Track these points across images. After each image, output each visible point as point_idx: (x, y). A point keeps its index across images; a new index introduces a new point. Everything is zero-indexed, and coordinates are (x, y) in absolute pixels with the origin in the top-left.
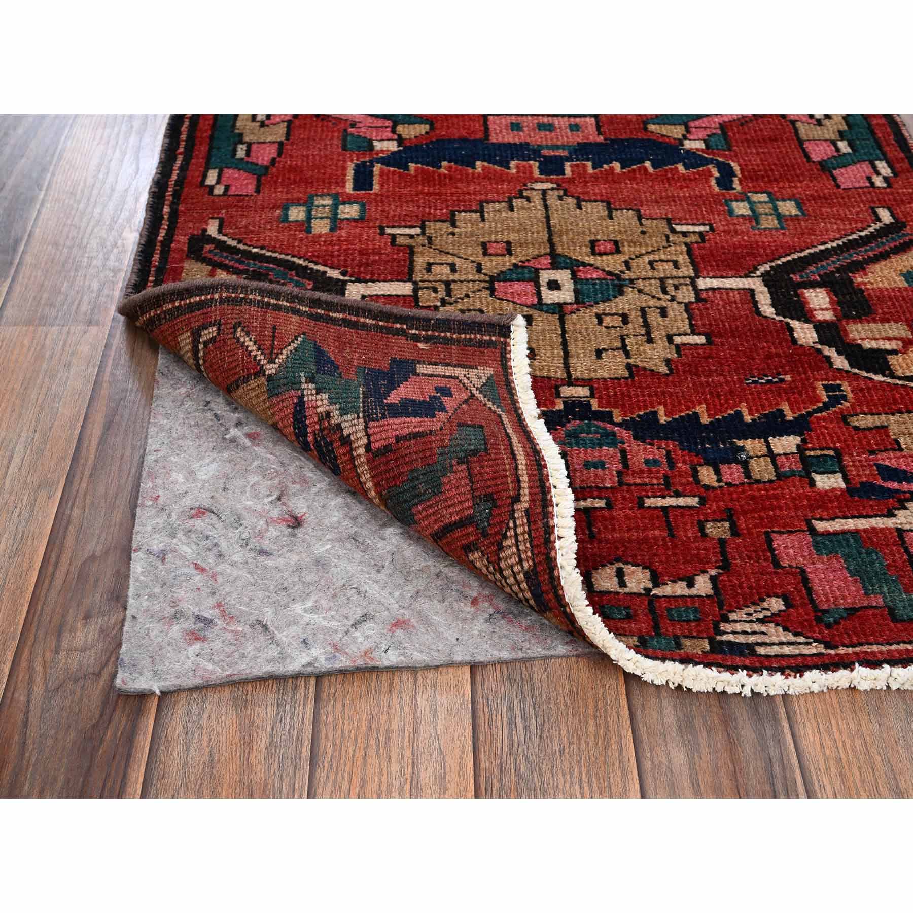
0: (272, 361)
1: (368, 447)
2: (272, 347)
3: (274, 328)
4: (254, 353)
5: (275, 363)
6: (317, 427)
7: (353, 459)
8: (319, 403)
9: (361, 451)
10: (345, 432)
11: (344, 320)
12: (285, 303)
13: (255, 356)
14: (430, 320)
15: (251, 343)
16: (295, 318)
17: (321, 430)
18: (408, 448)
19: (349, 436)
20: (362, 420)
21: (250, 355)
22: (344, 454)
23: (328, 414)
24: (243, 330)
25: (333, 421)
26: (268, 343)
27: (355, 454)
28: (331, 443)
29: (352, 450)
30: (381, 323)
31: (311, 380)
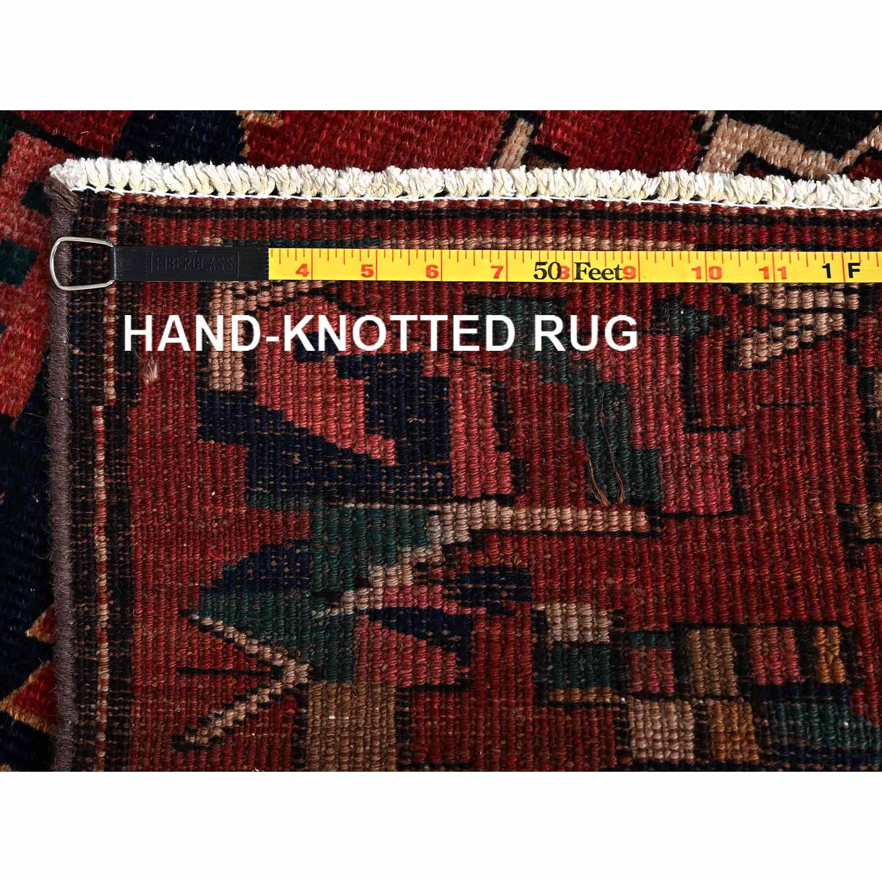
0: (278, 673)
1: (503, 501)
2: (237, 673)
3: (189, 672)
4: (254, 708)
5: (283, 667)
6: (439, 588)
7: (516, 534)
8: (394, 582)
9: (508, 512)
10: (465, 538)
11: (110, 532)
12: (105, 652)
13: (259, 705)
14: (72, 356)
15: (231, 714)
16: (143, 632)
17: (446, 583)
18: (529, 431)
19: (472, 532)
20: (448, 507)
21: (257, 716)
22: (502, 548)
23: (418, 567)
24: (193, 733)
25: (437, 560)
26: (232, 682)
27: (508, 527)
28: (475, 569)
29: (500, 532)
30: (101, 458)
31: (333, 597)
